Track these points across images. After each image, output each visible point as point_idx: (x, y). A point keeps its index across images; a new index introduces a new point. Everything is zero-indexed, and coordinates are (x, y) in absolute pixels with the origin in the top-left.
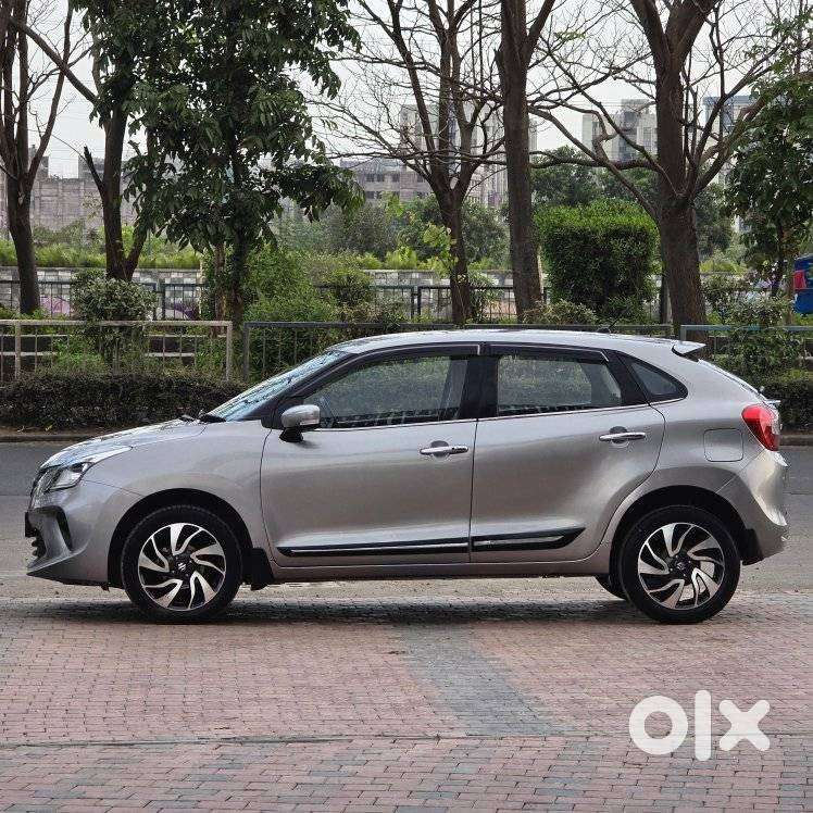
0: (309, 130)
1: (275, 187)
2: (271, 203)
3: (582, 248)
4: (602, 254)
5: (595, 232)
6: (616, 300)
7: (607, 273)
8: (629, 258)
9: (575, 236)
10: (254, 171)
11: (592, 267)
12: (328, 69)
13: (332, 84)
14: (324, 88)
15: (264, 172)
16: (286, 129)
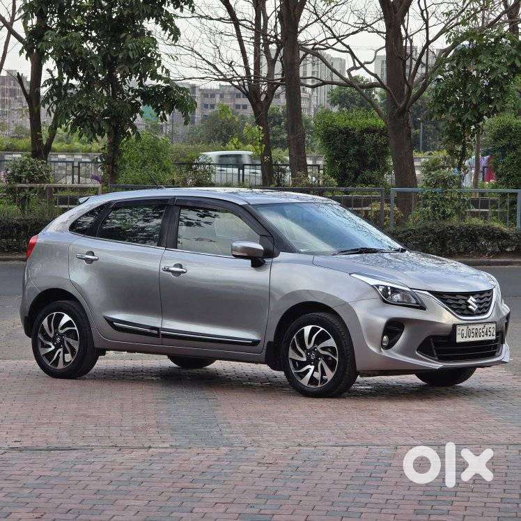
0: (159, 63)
1: (139, 99)
2: (135, 109)
3: (345, 140)
4: (358, 143)
5: (354, 129)
6: (367, 173)
7: (361, 156)
8: (375, 146)
9: (341, 132)
10: (125, 88)
11: (351, 152)
12: (173, 24)
13: (176, 33)
14: (170, 35)
15: (131, 89)
16: (145, 62)
